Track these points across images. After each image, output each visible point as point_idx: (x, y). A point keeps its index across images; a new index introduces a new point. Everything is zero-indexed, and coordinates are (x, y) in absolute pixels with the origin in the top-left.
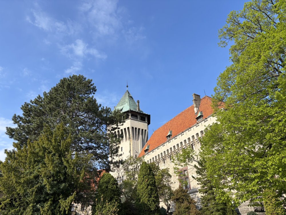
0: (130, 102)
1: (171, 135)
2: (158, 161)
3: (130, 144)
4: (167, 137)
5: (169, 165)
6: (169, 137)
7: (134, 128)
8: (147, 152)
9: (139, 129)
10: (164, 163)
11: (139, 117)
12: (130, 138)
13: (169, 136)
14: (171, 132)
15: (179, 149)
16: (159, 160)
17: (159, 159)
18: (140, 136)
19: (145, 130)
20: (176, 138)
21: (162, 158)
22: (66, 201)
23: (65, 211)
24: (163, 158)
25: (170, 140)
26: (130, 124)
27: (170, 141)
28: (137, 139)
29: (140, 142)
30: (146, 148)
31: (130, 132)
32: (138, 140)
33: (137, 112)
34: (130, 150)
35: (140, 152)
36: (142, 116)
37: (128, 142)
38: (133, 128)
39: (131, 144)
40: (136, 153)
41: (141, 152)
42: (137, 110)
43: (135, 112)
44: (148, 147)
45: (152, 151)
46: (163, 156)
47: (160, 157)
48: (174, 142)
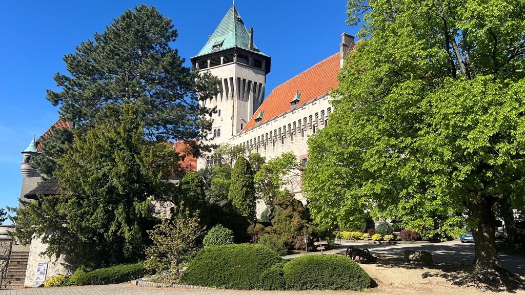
0: (238, 30)
1: (299, 101)
2: (273, 138)
3: (233, 106)
4: (291, 103)
5: (289, 146)
6: (296, 104)
7: (242, 79)
8: (259, 123)
9: (250, 82)
10: (283, 143)
11: (251, 59)
12: (233, 96)
13: (295, 102)
14: (299, 96)
15: (306, 126)
16: (276, 138)
17: (276, 136)
18: (251, 94)
19: (261, 84)
20: (304, 107)
21: (280, 135)
22: (142, 203)
23: (141, 214)
24: (282, 136)
25: (295, 109)
26: (235, 73)
27: (294, 112)
28: (245, 99)
29: (249, 104)
30: (259, 116)
31: (235, 85)
32: (247, 101)
33: (249, 51)
34: (233, 116)
35: (249, 120)
36: (256, 57)
37: (230, 101)
38: (239, 79)
39: (236, 106)
40: (243, 122)
41: (251, 120)
42: (248, 48)
43: (244, 50)
44: (261, 115)
45: (267, 123)
46: (282, 132)
47: (278, 134)
48: (300, 114)
